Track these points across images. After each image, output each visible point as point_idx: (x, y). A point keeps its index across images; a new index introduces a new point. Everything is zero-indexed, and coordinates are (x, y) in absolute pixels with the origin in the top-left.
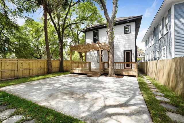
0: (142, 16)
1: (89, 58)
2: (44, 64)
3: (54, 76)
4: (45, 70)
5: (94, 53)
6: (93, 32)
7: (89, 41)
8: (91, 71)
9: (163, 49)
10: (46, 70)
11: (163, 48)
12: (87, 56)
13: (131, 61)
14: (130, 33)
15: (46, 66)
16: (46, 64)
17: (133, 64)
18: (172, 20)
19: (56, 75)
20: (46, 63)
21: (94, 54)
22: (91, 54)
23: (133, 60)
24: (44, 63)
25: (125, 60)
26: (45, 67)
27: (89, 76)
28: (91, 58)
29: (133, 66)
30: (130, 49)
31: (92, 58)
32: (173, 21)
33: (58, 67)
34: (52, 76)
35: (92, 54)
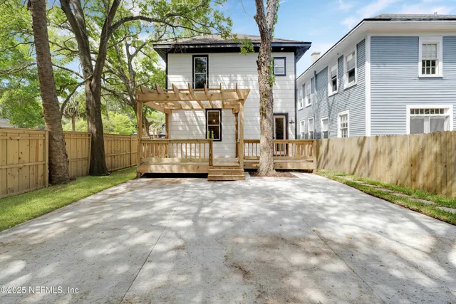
0: (311, 43)
1: (181, 129)
2: (33, 149)
3: (92, 189)
4: (40, 172)
5: (195, 114)
6: (193, 56)
7: (180, 80)
8: (214, 165)
9: (341, 116)
10: (43, 170)
11: (343, 113)
12: (174, 124)
13: (287, 138)
14: (285, 75)
15: (43, 156)
16: (41, 148)
17: (290, 145)
18: (366, 63)
19: (100, 187)
20: (41, 142)
21: (195, 119)
22: (185, 117)
23: (292, 136)
24: (34, 144)
25: (275, 136)
26: (40, 158)
27: (214, 180)
28: (185, 130)
29: (290, 150)
30: (284, 112)
31: (188, 129)
32: (368, 65)
33: (84, 159)
34: (83, 192)
35: (188, 119)
